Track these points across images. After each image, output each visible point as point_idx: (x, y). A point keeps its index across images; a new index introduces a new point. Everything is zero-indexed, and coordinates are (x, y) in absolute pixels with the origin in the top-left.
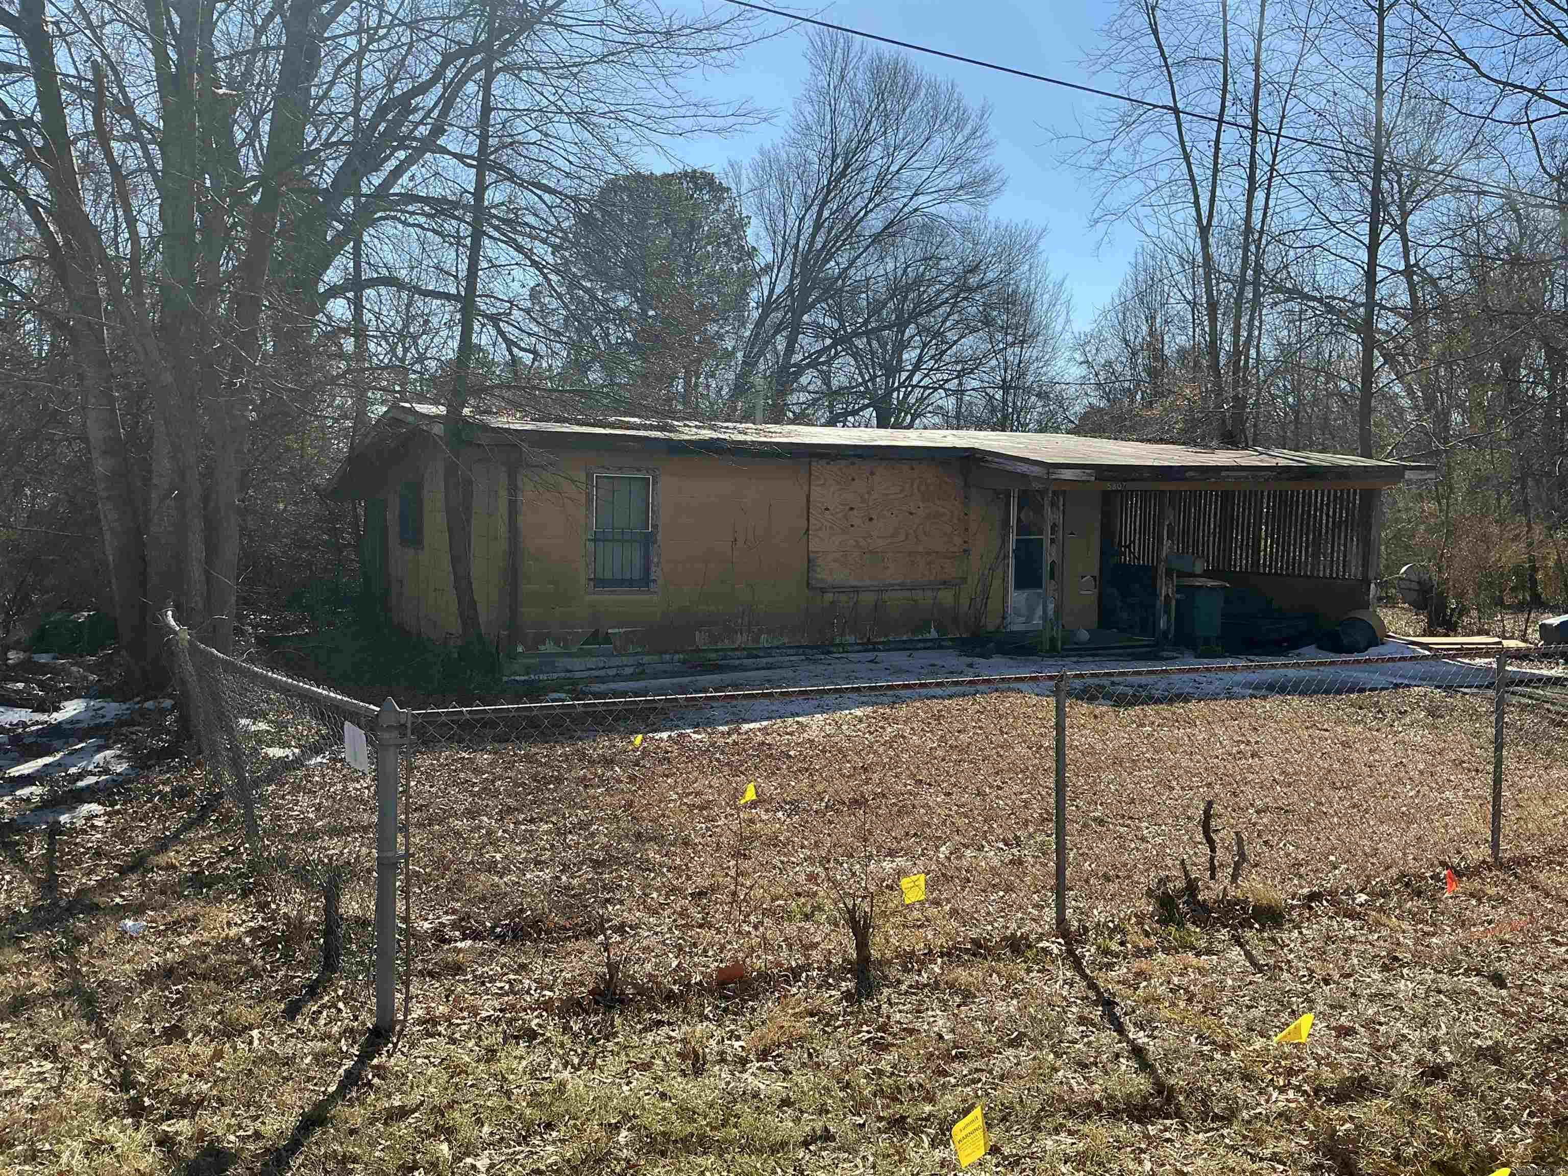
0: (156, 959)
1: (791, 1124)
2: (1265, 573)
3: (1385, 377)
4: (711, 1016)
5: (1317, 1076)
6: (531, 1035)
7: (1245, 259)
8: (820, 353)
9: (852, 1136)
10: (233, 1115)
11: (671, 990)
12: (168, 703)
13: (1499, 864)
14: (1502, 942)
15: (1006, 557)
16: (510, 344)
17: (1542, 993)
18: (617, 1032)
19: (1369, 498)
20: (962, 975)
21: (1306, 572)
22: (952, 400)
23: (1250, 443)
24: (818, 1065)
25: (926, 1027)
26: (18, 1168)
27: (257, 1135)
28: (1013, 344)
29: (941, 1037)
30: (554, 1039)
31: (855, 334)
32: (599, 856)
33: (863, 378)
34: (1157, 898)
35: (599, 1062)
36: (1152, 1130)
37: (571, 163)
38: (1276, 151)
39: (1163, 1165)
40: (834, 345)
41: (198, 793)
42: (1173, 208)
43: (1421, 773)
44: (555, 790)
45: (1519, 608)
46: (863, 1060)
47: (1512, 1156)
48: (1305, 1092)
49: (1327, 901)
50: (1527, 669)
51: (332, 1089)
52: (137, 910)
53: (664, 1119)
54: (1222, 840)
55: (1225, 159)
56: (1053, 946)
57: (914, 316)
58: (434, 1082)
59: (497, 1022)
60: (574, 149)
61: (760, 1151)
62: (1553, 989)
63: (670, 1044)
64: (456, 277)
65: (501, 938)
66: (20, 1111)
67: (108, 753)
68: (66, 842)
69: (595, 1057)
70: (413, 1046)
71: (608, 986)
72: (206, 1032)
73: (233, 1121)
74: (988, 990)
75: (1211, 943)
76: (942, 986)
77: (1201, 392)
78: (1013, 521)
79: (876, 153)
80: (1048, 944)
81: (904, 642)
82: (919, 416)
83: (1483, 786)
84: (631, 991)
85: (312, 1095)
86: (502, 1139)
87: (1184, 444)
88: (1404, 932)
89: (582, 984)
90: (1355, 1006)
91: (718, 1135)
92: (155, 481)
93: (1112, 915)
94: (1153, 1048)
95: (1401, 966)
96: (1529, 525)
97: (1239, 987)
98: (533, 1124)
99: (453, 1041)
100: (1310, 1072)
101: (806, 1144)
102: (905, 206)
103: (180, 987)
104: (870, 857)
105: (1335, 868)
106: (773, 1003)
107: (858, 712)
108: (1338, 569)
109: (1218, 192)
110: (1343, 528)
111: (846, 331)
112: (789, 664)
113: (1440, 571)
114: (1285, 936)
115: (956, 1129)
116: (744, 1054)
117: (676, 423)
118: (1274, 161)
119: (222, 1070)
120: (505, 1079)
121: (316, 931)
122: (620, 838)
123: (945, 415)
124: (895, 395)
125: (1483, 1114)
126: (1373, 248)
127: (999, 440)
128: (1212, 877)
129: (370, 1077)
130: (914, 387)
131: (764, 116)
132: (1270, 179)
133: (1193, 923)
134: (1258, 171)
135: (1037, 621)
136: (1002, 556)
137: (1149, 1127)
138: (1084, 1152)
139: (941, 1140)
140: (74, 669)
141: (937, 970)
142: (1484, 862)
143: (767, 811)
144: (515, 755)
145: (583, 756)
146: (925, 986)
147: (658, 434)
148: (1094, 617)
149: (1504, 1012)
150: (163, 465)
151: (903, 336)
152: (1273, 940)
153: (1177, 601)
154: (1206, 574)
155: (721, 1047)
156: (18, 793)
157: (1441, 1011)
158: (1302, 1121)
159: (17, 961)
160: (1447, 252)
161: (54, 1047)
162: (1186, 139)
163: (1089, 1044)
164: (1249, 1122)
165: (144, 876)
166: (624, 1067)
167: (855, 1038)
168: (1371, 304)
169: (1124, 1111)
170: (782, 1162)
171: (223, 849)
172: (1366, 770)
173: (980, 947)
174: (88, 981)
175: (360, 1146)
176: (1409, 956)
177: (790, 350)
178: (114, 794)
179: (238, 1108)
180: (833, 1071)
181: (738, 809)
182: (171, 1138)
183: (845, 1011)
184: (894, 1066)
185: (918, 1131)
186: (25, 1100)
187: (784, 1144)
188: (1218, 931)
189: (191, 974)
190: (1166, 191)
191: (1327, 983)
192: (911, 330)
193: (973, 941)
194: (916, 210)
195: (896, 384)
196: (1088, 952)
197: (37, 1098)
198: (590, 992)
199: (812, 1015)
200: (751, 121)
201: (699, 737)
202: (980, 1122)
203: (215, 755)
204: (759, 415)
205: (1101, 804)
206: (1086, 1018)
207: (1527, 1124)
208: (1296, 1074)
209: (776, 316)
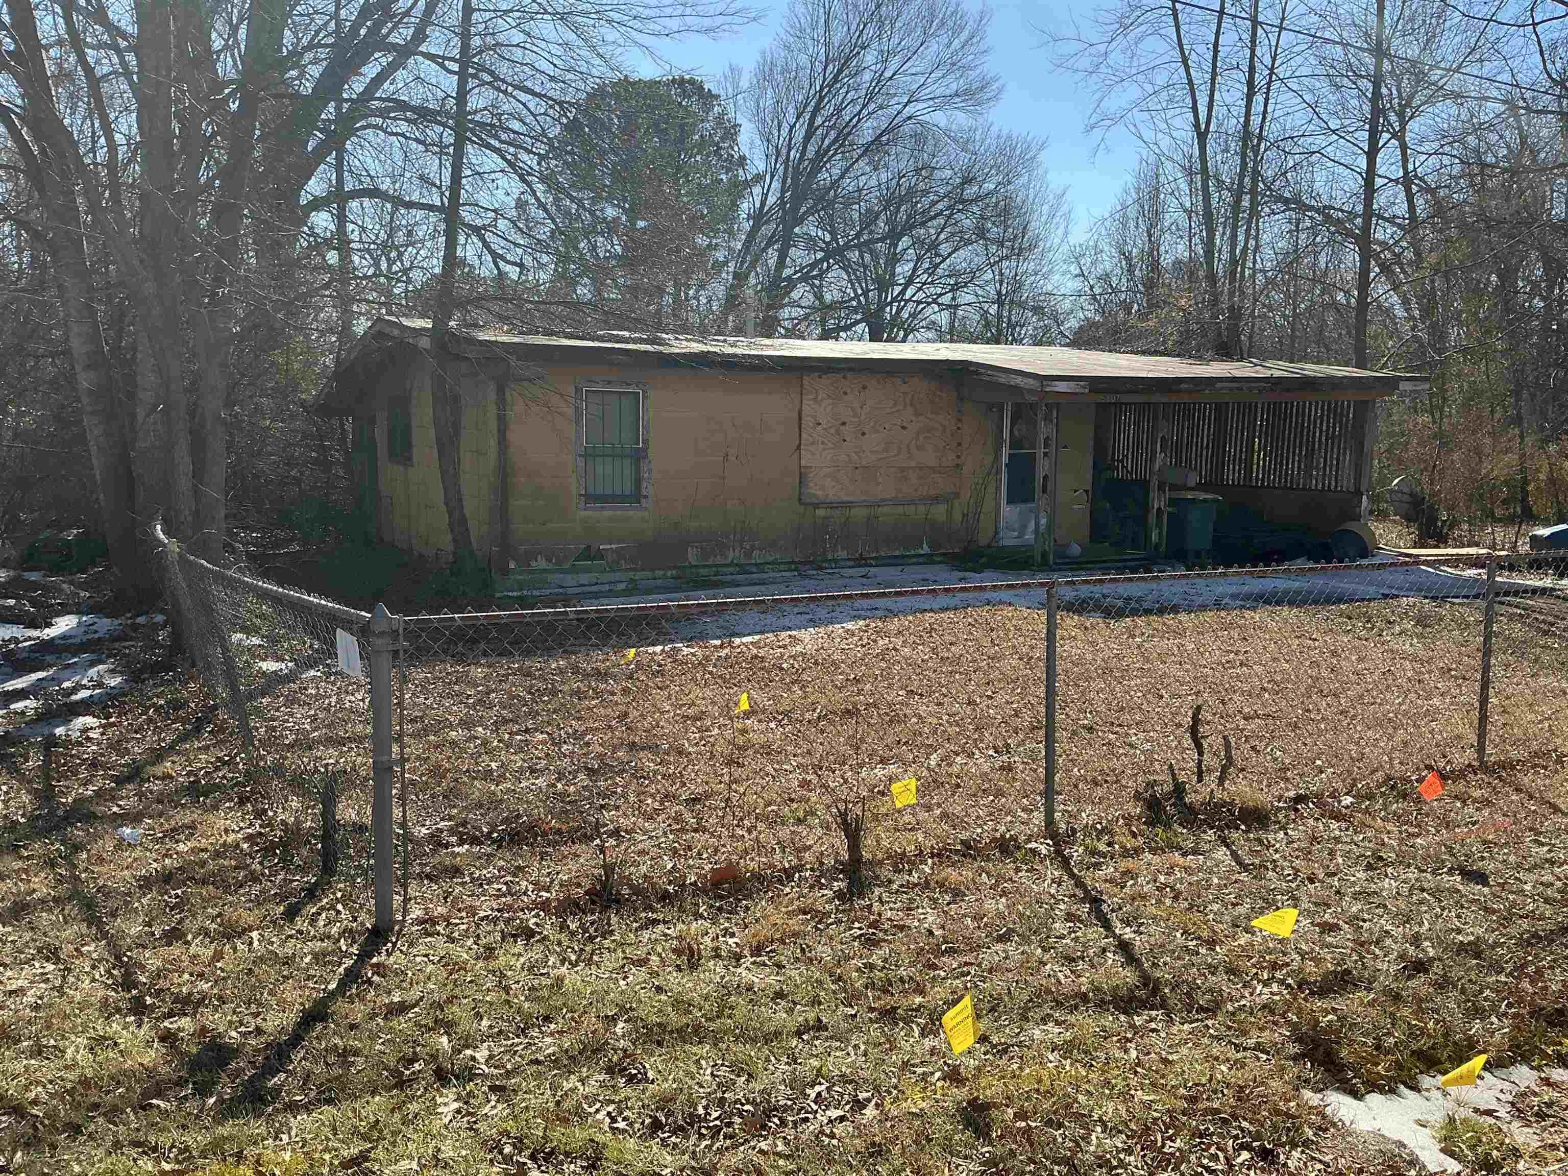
0: (155, 865)
1: (784, 1015)
2: (1257, 486)
3: (1380, 289)
4: (705, 914)
5: (1301, 970)
6: (529, 934)
7: (1244, 165)
8: (813, 266)
9: (843, 1026)
10: (234, 1012)
11: (667, 890)
12: (160, 618)
13: (1484, 767)
14: (1485, 842)
15: (998, 472)
16: (495, 256)
17: (1523, 891)
18: (612, 931)
19: (1363, 407)
20: (952, 874)
21: (1298, 485)
22: (945, 315)
23: (1245, 356)
24: (811, 960)
25: (916, 924)
26: (25, 1062)
27: (259, 1031)
28: (1007, 258)
29: (931, 933)
30: (551, 937)
31: (847, 246)
32: (593, 765)
33: (855, 291)
34: (1145, 799)
35: (595, 958)
36: (1138, 1020)
37: (555, 65)
38: (1276, 55)
39: (1149, 1053)
40: (825, 259)
41: (193, 705)
42: (1170, 113)
43: (1409, 680)
44: (549, 702)
45: (1509, 521)
46: (855, 954)
47: (1490, 1045)
48: (1289, 985)
49: (1313, 803)
50: (1518, 580)
51: (332, 986)
52: (135, 818)
53: (660, 1011)
54: (1210, 746)
55: (1224, 62)
56: (1042, 847)
57: (908, 228)
58: (433, 979)
59: (495, 921)
60: (557, 50)
61: (754, 1040)
62: (1534, 887)
63: (666, 941)
64: (440, 188)
65: (499, 843)
66: (24, 1009)
67: (101, 667)
68: (62, 754)
69: (592, 954)
70: (411, 945)
71: (604, 887)
72: (206, 934)
73: (235, 1018)
74: (977, 889)
75: (1197, 844)
76: (932, 884)
77: (1197, 304)
78: (1006, 434)
79: (870, 57)
80: (1036, 845)
81: (896, 557)
82: (912, 331)
83: (1469, 694)
84: (627, 891)
85: (312, 993)
86: (501, 1032)
87: (1178, 356)
88: (1389, 833)
89: (579, 885)
90: (1339, 904)
91: (713, 1026)
92: (141, 395)
93: (1101, 818)
94: (1139, 943)
95: (1385, 865)
96: (1522, 437)
97: (1225, 885)
98: (531, 1018)
99: (452, 940)
100: (1295, 965)
101: (799, 1034)
102: (899, 113)
103: (179, 892)
104: (861, 766)
105: (1322, 772)
106: (767, 902)
107: (850, 626)
108: (1330, 483)
109: (1217, 96)
110: (1336, 441)
111: (838, 243)
112: (781, 580)
113: (1431, 484)
114: (1271, 837)
115: (945, 1019)
116: (738, 950)
117: (664, 336)
118: (1273, 65)
119: (222, 970)
120: (503, 976)
121: (314, 836)
122: (614, 747)
123: (939, 330)
124: (888, 309)
125: (1462, 1005)
126: (1372, 154)
127: (992, 353)
128: (1200, 780)
129: (370, 975)
130: (907, 301)
131: (753, 15)
132: (1269, 83)
133: (1180, 824)
134: (1257, 75)
135: (1029, 536)
136: (994, 471)
137: (1135, 1018)
138: (1070, 1041)
139: (931, 1030)
140: (65, 586)
141: (928, 870)
142: (1469, 765)
143: (760, 721)
144: (509, 668)
145: (576, 670)
146: (916, 885)
147: (649, 348)
148: (1087, 532)
149: (1486, 909)
150: (148, 378)
151: (895, 248)
152: (1260, 841)
153: (1169, 513)
154: (1199, 487)
155: (715, 944)
156: (12, 707)
157: (1425, 908)
158: (1285, 1012)
159: (16, 868)
160: (1446, 160)
161: (56, 949)
162: (1185, 41)
163: (1076, 939)
164: (1233, 1014)
165: (141, 786)
166: (621, 963)
167: (847, 934)
168: (1368, 214)
169: (1110, 1002)
170: (776, 1050)
171: (219, 759)
172: (1354, 678)
173: (970, 848)
174: (87, 887)
175: (360, 1040)
176: (1393, 855)
177: (781, 264)
178: (109, 707)
179: (239, 1006)
180: (825, 965)
181: (731, 719)
182: (174, 1034)
183: (837, 910)
184: (885, 960)
185: (908, 1021)
186: (29, 998)
187: (777, 1034)
188: (1205, 832)
189: (189, 879)
190: (1164, 95)
191: (1312, 881)
192: (905, 242)
193: (963, 842)
194: (909, 118)
195: (889, 299)
196: (1076, 852)
197: (41, 998)
198: (586, 893)
199: (805, 913)
200: (741, 21)
201: (692, 651)
202: (969, 1010)
203: (209, 667)
204: (750, 326)
205: (1091, 712)
206: (1073, 915)
207: (1505, 1014)
208: (1281, 967)
209: (767, 230)
